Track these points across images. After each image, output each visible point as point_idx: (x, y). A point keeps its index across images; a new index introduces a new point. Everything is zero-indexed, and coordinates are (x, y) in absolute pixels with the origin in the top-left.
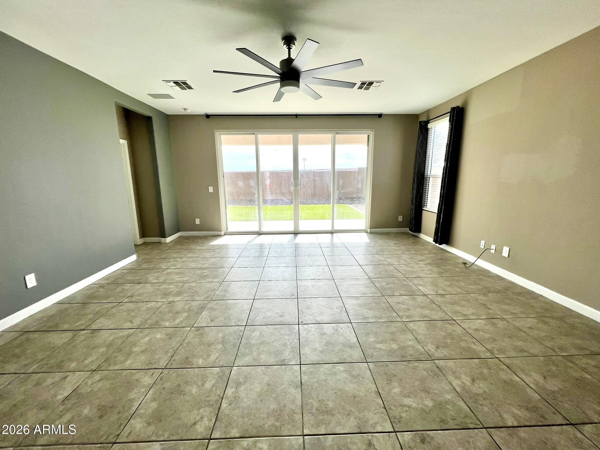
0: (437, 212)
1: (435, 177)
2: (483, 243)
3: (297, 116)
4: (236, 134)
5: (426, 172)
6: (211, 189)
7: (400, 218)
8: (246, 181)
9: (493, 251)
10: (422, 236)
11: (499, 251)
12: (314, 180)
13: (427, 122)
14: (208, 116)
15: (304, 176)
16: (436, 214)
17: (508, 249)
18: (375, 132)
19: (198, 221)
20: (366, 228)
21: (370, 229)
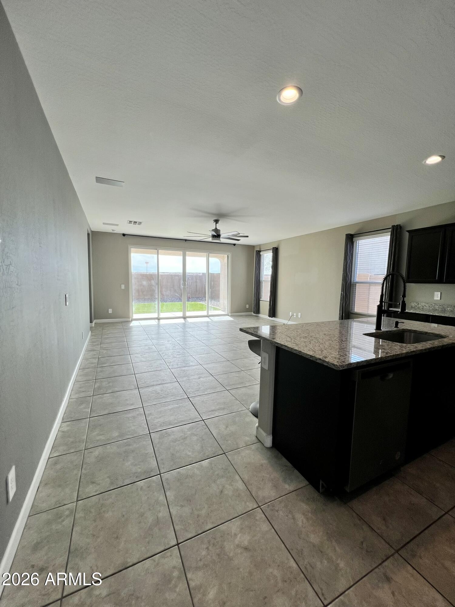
0: (269, 301)
1: (266, 281)
2: (291, 313)
3: (186, 240)
4: (144, 248)
5: (261, 279)
6: (123, 287)
7: (247, 306)
8: (149, 281)
9: (295, 316)
10: (260, 315)
11: (297, 316)
12: (196, 282)
13: (260, 251)
14: (124, 235)
15: (190, 279)
16: (269, 302)
17: (300, 314)
18: (232, 254)
19: (110, 311)
20: (228, 313)
21: (231, 313)
